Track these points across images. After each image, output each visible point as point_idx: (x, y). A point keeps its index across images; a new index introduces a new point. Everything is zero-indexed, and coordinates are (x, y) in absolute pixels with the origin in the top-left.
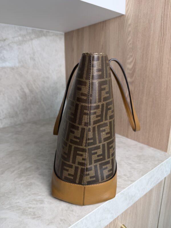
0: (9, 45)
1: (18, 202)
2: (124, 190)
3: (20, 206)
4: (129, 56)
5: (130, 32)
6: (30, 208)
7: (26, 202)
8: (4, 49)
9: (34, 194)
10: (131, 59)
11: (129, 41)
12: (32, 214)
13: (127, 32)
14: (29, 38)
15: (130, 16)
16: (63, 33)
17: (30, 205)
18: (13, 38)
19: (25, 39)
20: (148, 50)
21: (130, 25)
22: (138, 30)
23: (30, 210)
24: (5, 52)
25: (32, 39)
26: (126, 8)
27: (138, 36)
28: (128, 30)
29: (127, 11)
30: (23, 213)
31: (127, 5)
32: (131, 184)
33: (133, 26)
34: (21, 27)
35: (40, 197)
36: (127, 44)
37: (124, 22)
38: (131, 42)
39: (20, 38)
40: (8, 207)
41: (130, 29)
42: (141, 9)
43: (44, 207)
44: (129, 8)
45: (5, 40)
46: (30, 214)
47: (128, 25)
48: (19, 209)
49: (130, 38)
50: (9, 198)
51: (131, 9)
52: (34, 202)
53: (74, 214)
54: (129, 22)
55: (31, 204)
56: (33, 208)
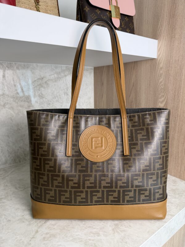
0: (46, 82)
1: (79, 235)
2: (166, 224)
3: (81, 239)
4: (160, 96)
5: (161, 74)
6: (90, 240)
7: (85, 235)
8: (42, 86)
9: (90, 227)
10: (163, 99)
11: (161, 82)
12: (94, 245)
13: (159, 74)
14: (63, 75)
15: (162, 61)
16: (93, 68)
17: (90, 238)
18: (50, 76)
19: (60, 76)
20: (180, 93)
21: (161, 68)
22: (170, 74)
23: (90, 242)
24: (43, 89)
25: (66, 76)
26: (158, 53)
27: (170, 79)
28: (159, 72)
29: (159, 56)
30: (85, 244)
31: (159, 50)
32: (171, 218)
33: (164, 69)
34: (56, 65)
35: (95, 230)
36: (159, 85)
37: (156, 65)
38: (162, 83)
39: (56, 75)
40: (71, 239)
41: (161, 72)
42: (172, 55)
43: (101, 239)
44: (161, 53)
45: (43, 78)
46: (92, 245)
47: (159, 68)
48: (81, 241)
49: (161, 80)
50: (69, 230)
51: (162, 55)
52: (92, 235)
53: (128, 245)
54: (161, 65)
55: (90, 236)
56: (93, 240)
